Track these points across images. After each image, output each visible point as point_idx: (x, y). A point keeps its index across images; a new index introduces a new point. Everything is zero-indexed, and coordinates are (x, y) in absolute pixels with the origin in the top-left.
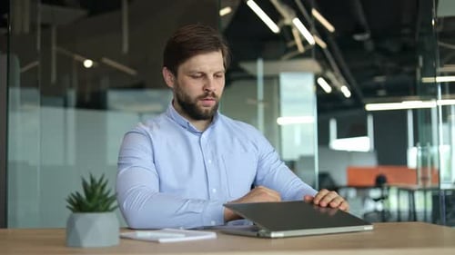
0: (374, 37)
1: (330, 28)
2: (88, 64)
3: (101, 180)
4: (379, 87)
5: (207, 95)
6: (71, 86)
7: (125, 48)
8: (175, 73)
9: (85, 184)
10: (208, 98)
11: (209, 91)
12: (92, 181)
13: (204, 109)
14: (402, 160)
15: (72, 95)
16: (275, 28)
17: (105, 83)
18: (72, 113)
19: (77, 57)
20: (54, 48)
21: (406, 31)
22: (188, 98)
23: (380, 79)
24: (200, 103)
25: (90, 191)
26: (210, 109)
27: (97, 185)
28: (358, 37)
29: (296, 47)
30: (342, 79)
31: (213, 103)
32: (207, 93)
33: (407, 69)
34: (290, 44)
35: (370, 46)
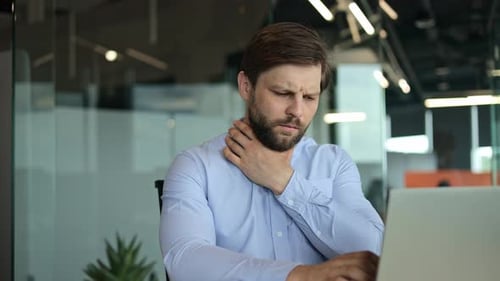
0: (439, 24)
1: (392, 14)
2: (111, 56)
3: (133, 243)
4: (440, 80)
5: (289, 120)
6: (92, 81)
7: (153, 38)
8: (254, 82)
9: (109, 250)
10: (290, 124)
11: (293, 116)
12: (120, 244)
13: (281, 137)
14: (466, 163)
15: (93, 91)
16: (327, 15)
17: (130, 76)
18: (93, 114)
19: (98, 49)
20: (73, 39)
21: (476, 17)
22: (263, 119)
23: (442, 72)
24: (278, 129)
25: (117, 259)
26: (289, 139)
27: (126, 252)
28: (421, 24)
29: (350, 37)
30: (400, 72)
31: (295, 132)
32: (291, 118)
33: (474, 60)
34: (343, 33)
35: (433, 35)
